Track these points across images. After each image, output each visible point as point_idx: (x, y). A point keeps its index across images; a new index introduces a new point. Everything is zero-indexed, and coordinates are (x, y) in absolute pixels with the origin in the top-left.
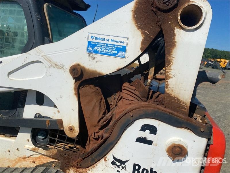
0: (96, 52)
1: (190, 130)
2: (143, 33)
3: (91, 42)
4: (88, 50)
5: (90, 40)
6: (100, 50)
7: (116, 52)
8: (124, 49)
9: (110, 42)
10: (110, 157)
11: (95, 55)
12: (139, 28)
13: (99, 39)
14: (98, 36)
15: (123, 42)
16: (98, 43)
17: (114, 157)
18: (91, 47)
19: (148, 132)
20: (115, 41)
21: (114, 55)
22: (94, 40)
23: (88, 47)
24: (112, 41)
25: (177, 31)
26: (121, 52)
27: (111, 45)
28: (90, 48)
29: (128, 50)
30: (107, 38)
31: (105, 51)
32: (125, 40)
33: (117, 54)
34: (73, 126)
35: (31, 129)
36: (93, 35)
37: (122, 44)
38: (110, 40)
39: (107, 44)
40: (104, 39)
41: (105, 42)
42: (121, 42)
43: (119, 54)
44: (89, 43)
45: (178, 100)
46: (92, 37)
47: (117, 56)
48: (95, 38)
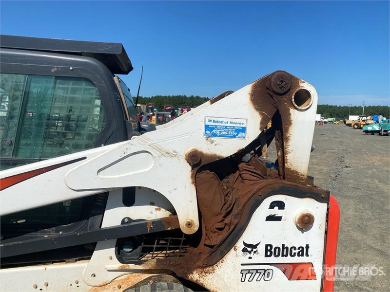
0: (215, 135)
1: (313, 198)
2: (261, 114)
3: (208, 125)
4: (205, 133)
5: (208, 123)
6: (219, 133)
7: (236, 134)
8: (244, 130)
9: (229, 124)
10: (240, 245)
11: (213, 139)
12: (257, 110)
13: (217, 122)
14: (216, 119)
15: (243, 124)
16: (215, 126)
17: (245, 244)
18: (208, 130)
19: (276, 208)
20: (234, 123)
21: (234, 136)
22: (212, 123)
23: (206, 131)
24: (231, 123)
25: (292, 111)
26: (241, 133)
27: (230, 127)
28: (208, 132)
29: (248, 131)
30: (225, 120)
31: (224, 133)
32: (244, 121)
33: (237, 135)
34: (192, 221)
35: (116, 239)
36: (211, 119)
37: (241, 126)
38: (229, 123)
39: (226, 127)
40: (222, 122)
41: (224, 125)
42: (240, 124)
43: (239, 135)
44: (207, 127)
45: (297, 172)
46: (210, 121)
47: (237, 137)
48: (212, 121)
